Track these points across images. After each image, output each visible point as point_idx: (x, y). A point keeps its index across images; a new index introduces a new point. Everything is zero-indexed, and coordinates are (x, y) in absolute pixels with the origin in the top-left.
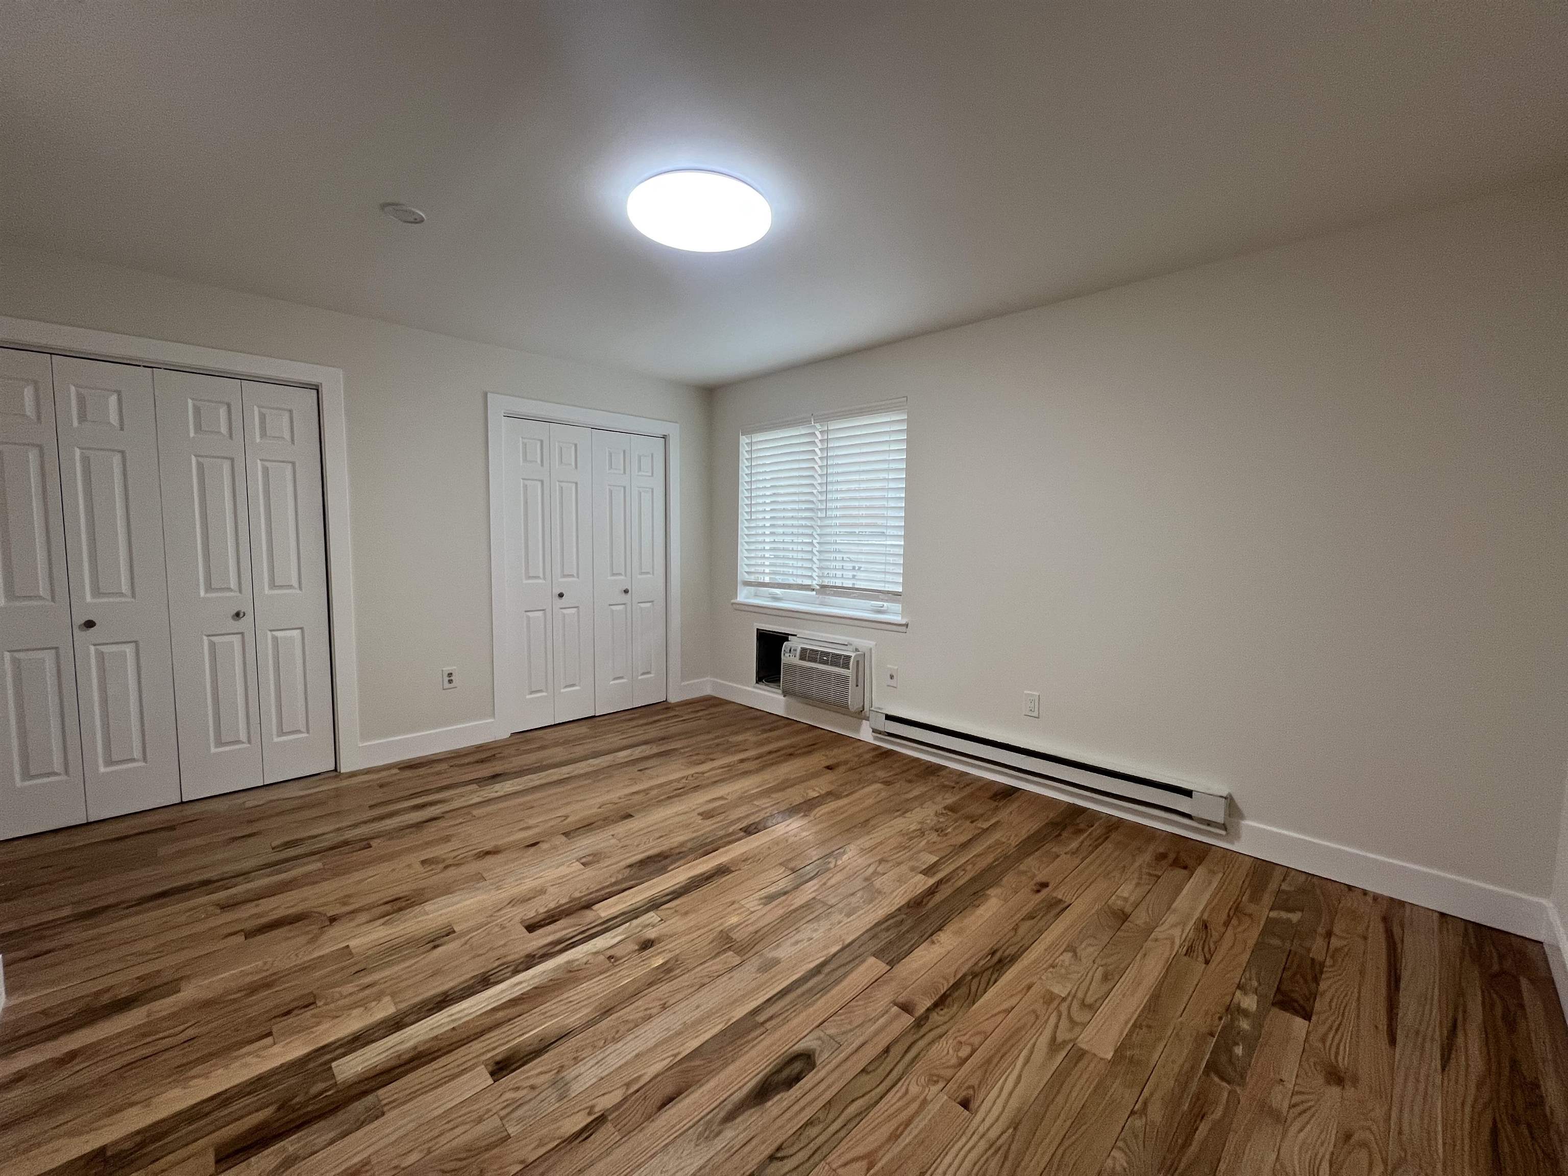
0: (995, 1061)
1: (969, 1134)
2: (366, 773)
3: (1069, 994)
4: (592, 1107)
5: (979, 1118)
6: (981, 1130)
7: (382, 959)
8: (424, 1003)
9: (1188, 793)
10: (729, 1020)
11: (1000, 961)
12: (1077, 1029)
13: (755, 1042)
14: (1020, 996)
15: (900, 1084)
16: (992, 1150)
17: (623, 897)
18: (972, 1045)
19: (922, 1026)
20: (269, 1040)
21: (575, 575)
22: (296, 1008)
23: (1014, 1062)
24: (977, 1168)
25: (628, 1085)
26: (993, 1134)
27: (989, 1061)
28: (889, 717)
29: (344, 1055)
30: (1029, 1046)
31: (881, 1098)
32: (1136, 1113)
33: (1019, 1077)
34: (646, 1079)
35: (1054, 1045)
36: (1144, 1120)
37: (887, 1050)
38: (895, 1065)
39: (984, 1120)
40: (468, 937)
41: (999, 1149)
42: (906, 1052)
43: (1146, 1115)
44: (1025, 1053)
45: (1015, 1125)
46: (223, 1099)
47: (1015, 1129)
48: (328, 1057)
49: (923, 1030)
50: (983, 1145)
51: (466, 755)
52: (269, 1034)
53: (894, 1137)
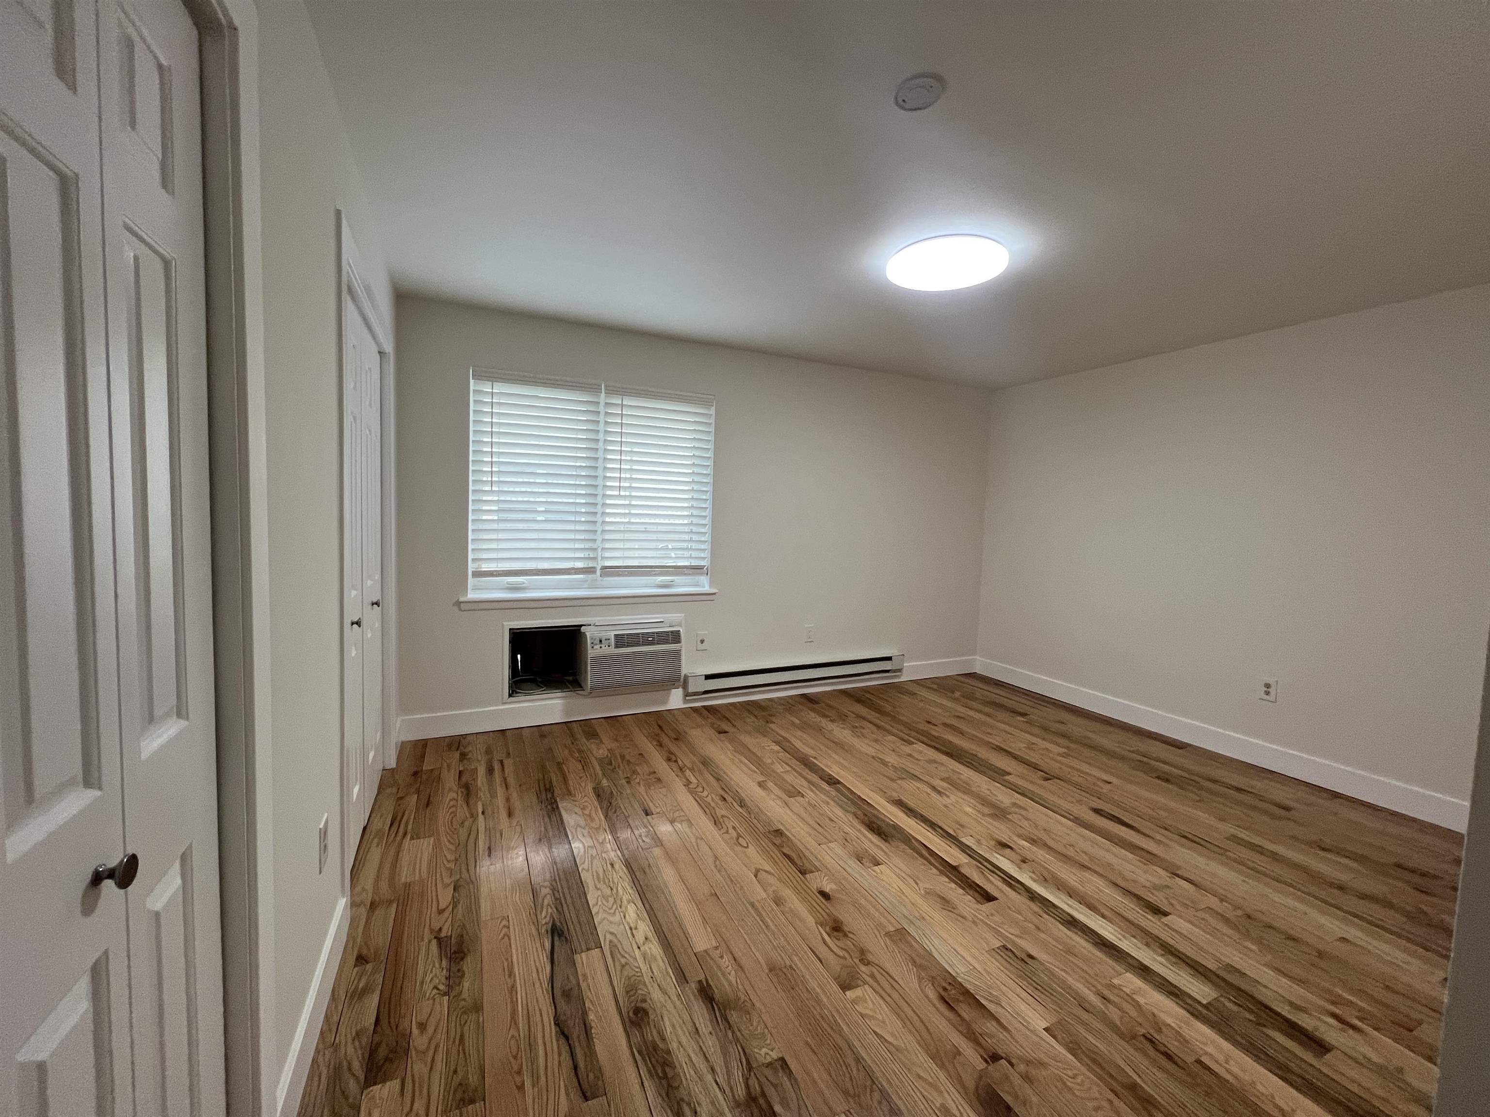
7: (1062, 995)
8: (1111, 956)
9: (889, 659)
17: (938, 849)
20: (1205, 1059)
22: (1157, 1050)
28: (708, 677)
29: (1190, 997)
40: (1012, 937)
46: (1283, 1071)
48: (1200, 1008)
52: (1199, 1062)
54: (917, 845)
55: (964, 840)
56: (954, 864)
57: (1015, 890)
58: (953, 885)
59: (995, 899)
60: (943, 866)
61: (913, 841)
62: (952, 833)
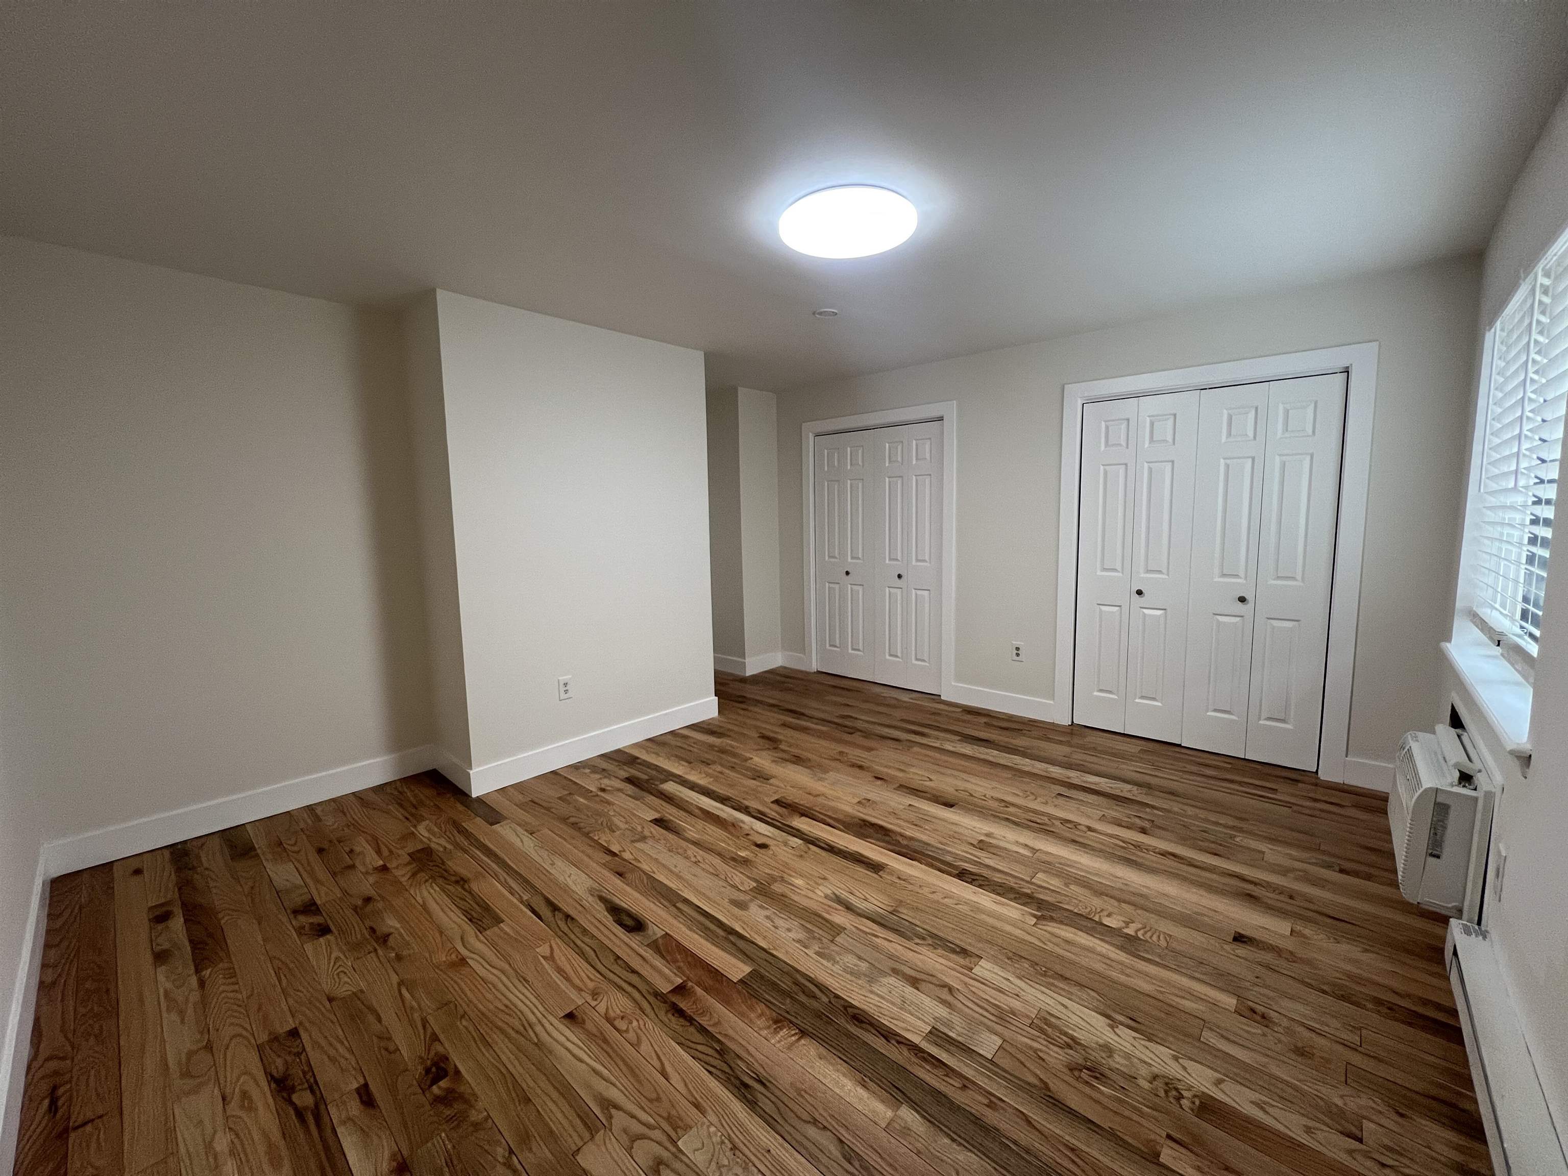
0: (605, 1046)
1: (545, 1013)
2: (947, 705)
3: (680, 1151)
4: (624, 851)
5: (556, 1022)
6: (544, 1021)
10: (681, 890)
11: (746, 1086)
12: (625, 1139)
13: (658, 904)
14: (684, 1091)
15: (601, 977)
16: (526, 1025)
17: (818, 826)
18: (627, 1031)
19: (657, 998)
21: (1165, 571)
23: (597, 1060)
24: (519, 1013)
25: (636, 859)
26: (538, 1028)
27: (605, 1041)
30: (612, 1078)
31: (592, 966)
32: (510, 1157)
33: (581, 1061)
34: (639, 865)
35: (608, 1105)
36: (501, 1160)
37: (634, 971)
38: (618, 976)
39: (552, 1025)
41: (525, 1029)
42: (630, 984)
43: (504, 1164)
44: (605, 1072)
45: (539, 1045)
47: (536, 1044)
49: (651, 999)
50: (534, 1020)
51: (1015, 722)
53: (560, 971)
54: (837, 825)
55: (800, 842)
56: (803, 818)
57: (758, 810)
58: (802, 802)
59: (772, 802)
60: (813, 814)
61: (841, 827)
62: (811, 846)
